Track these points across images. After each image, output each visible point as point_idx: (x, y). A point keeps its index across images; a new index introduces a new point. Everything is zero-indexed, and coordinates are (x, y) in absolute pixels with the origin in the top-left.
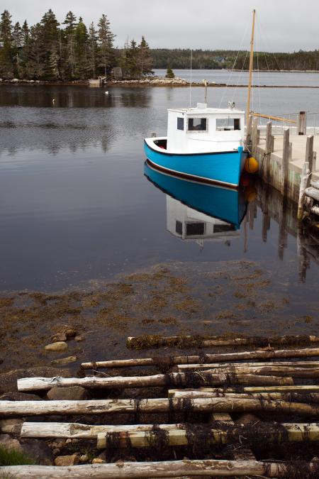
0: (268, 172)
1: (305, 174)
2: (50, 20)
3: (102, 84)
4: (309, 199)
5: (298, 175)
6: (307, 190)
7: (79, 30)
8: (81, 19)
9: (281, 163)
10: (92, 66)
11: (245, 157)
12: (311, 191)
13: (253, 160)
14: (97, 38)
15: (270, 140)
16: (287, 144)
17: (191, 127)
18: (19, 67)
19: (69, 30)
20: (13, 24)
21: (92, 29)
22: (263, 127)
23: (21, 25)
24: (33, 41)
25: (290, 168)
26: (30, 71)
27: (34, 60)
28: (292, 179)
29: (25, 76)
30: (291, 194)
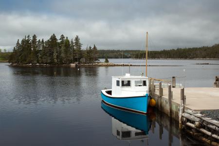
0: (161, 105)
1: (182, 106)
2: (53, 38)
3: (76, 66)
4: (185, 119)
5: (177, 107)
6: (183, 114)
7: (66, 42)
8: (67, 38)
9: (168, 101)
10: (72, 58)
11: (149, 99)
12: (186, 115)
13: (153, 100)
14: (74, 46)
15: (161, 90)
16: (170, 93)
17: (123, 85)
18: (40, 59)
19: (62, 42)
20: (37, 40)
21: (72, 42)
22: (157, 84)
23: (41, 41)
24: (46, 47)
25: (172, 103)
26: (44, 60)
27: (46, 55)
28: (174, 109)
29: (42, 63)
30: (174, 116)
